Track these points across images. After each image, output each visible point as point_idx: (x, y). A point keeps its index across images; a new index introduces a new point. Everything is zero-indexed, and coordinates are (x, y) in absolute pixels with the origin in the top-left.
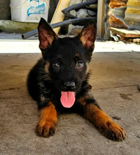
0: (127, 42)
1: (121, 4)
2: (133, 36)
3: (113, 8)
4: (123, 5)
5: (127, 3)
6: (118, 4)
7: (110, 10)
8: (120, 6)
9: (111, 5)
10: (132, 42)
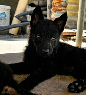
0: (66, 39)
1: (62, 8)
2: (71, 34)
3: (55, 12)
4: (63, 9)
5: (67, 8)
6: (60, 9)
7: (52, 13)
8: (61, 10)
9: (53, 10)
10: (70, 39)
